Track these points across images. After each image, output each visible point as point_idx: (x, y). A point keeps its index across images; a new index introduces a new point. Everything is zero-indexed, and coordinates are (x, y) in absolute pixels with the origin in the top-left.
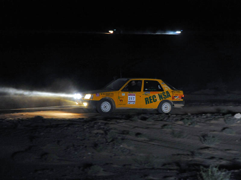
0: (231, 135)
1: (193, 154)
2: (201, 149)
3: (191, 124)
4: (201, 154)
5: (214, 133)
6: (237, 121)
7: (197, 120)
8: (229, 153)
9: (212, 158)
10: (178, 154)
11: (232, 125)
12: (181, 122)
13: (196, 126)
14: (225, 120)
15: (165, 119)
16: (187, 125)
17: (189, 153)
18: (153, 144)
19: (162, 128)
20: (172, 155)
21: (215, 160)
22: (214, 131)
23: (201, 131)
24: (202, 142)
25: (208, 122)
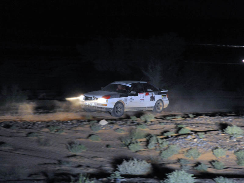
0: (96, 141)
1: (60, 162)
2: (69, 157)
3: (57, 131)
4: (68, 162)
5: (81, 140)
6: (102, 127)
7: (63, 127)
8: (96, 160)
9: (80, 166)
10: (45, 164)
11: (97, 132)
12: (46, 130)
13: (62, 133)
14: (90, 127)
15: (30, 126)
16: (53, 132)
17: (57, 162)
18: (18, 154)
19: (27, 136)
20: (39, 164)
21: (82, 168)
22: (80, 138)
23: (68, 139)
24: (68, 150)
25: (74, 129)
